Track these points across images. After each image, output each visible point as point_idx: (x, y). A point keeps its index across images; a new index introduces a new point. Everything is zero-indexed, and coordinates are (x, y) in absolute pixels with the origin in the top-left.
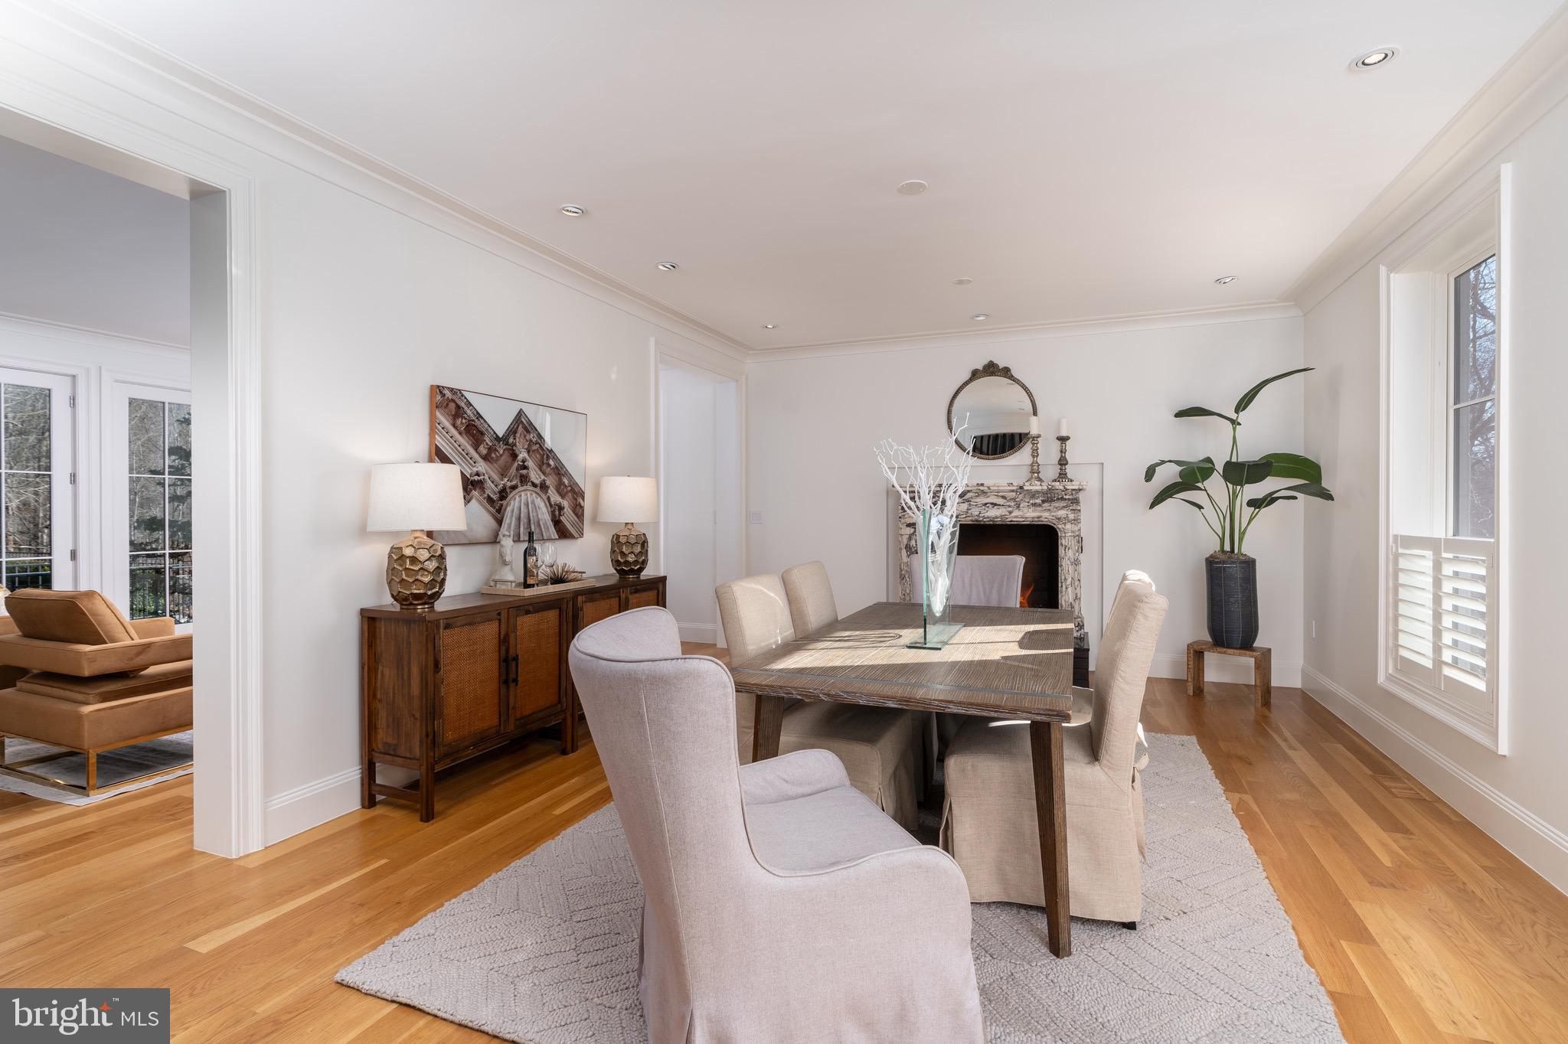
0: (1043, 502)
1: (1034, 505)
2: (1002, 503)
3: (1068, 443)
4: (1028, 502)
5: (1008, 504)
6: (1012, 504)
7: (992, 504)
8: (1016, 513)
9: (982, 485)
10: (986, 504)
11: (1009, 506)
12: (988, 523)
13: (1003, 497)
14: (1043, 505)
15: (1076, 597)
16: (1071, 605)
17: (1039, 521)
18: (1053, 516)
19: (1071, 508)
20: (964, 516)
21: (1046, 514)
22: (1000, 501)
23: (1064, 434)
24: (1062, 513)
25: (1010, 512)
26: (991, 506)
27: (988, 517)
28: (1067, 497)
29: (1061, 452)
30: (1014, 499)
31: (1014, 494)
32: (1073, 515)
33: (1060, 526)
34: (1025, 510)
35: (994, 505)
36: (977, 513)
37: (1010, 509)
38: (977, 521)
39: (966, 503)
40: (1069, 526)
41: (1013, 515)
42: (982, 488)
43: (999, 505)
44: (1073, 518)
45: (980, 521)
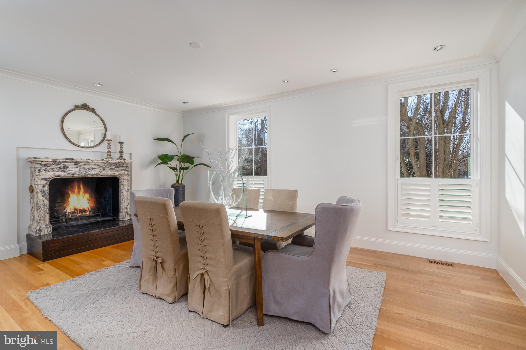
0: (115, 167)
1: (111, 169)
2: (97, 168)
3: (123, 144)
4: (109, 168)
5: (100, 168)
6: (102, 168)
7: (92, 168)
8: (103, 172)
9: (89, 159)
10: (89, 168)
11: (100, 169)
12: (90, 177)
13: (98, 165)
14: (115, 169)
15: (128, 204)
16: (126, 207)
17: (114, 175)
18: (119, 173)
19: (126, 170)
20: (78, 174)
21: (116, 173)
22: (96, 167)
23: (122, 141)
24: (122, 172)
25: (101, 172)
26: (91, 169)
27: (90, 174)
28: (124, 166)
29: (121, 148)
30: (102, 166)
31: (103, 164)
32: (126, 173)
33: (122, 177)
34: (107, 171)
35: (93, 168)
36: (84, 172)
37: (101, 170)
38: (85, 176)
39: (79, 168)
40: (125, 177)
41: (102, 173)
42: (89, 161)
43: (96, 169)
44: (126, 174)
45: (86, 176)
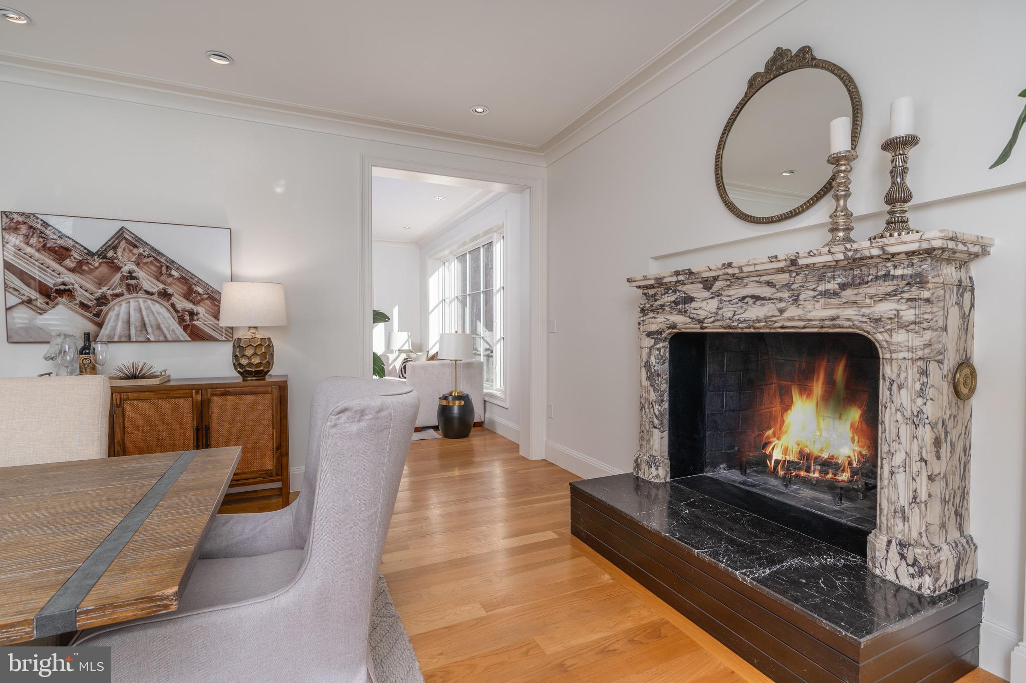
0: (843, 287)
1: (826, 294)
2: (768, 295)
3: (912, 153)
4: (814, 290)
5: (779, 295)
6: (786, 295)
7: (753, 297)
8: (793, 312)
9: (730, 265)
10: (744, 298)
11: (781, 300)
12: (747, 331)
13: (770, 284)
14: (844, 293)
15: (915, 498)
16: (903, 512)
17: (835, 326)
18: (863, 316)
19: (906, 295)
20: (712, 320)
21: (850, 312)
22: (766, 291)
23: (901, 130)
24: (885, 308)
25: (782, 311)
26: (751, 301)
27: (745, 321)
28: (899, 272)
29: (893, 174)
30: (788, 286)
31: (787, 275)
32: (912, 311)
33: (879, 337)
34: (809, 306)
35: (756, 298)
36: (730, 315)
37: (782, 305)
38: (730, 327)
39: (716, 299)
40: (900, 337)
41: (786, 315)
42: (730, 271)
43: (764, 299)
44: (912, 318)
45: (735, 328)
